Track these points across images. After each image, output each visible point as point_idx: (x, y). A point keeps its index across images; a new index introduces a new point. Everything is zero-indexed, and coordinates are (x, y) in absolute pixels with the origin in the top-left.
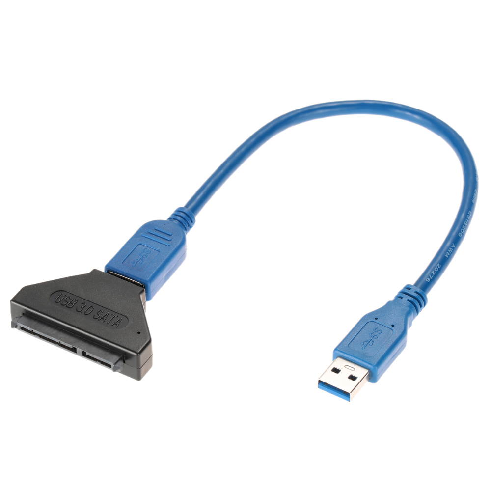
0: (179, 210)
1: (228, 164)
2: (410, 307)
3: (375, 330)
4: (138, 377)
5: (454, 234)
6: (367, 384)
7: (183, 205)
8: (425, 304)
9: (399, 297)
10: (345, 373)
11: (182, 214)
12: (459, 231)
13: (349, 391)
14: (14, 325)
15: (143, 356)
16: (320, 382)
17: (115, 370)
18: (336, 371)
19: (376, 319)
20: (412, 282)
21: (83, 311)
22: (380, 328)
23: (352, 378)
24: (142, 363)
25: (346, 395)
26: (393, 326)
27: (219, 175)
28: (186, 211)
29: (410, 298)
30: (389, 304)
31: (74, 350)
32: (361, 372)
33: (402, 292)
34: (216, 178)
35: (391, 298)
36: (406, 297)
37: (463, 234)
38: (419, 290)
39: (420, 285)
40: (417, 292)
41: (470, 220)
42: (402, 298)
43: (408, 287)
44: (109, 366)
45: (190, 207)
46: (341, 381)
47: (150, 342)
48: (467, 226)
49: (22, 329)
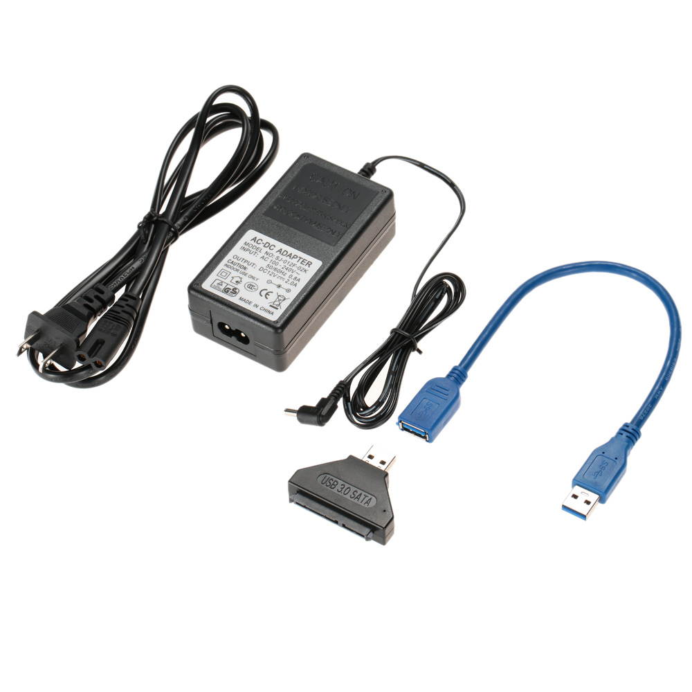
0: (455, 369)
1: (491, 327)
2: (628, 442)
3: (603, 462)
4: (384, 543)
5: (661, 379)
6: (599, 505)
7: (457, 364)
8: (639, 436)
9: (619, 433)
10: (582, 498)
11: (457, 372)
12: (666, 376)
13: (585, 514)
14: (291, 501)
15: (387, 530)
16: (563, 506)
17: (368, 539)
18: (575, 497)
19: (603, 453)
20: (629, 420)
21: (343, 491)
22: (607, 460)
23: (588, 502)
24: (386, 534)
25: (584, 517)
26: (616, 459)
27: (484, 336)
28: (459, 369)
29: (628, 434)
30: (612, 440)
31: (336, 522)
32: (593, 497)
33: (622, 429)
34: (482, 339)
35: (613, 434)
36: (625, 434)
37: (670, 378)
38: (635, 427)
39: (635, 423)
40: (633, 429)
41: (674, 366)
42: (622, 434)
43: (626, 425)
44: (363, 536)
45: (463, 366)
46: (579, 506)
47: (393, 518)
48: (672, 371)
49: (297, 503)
